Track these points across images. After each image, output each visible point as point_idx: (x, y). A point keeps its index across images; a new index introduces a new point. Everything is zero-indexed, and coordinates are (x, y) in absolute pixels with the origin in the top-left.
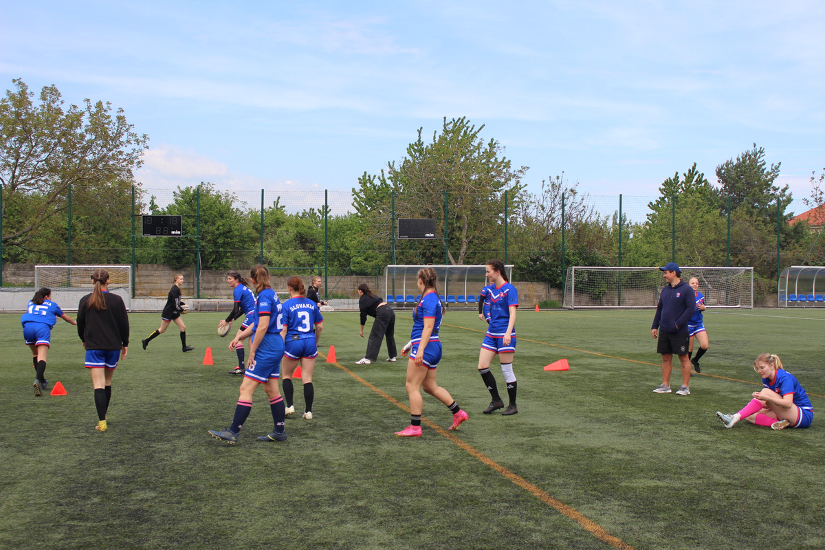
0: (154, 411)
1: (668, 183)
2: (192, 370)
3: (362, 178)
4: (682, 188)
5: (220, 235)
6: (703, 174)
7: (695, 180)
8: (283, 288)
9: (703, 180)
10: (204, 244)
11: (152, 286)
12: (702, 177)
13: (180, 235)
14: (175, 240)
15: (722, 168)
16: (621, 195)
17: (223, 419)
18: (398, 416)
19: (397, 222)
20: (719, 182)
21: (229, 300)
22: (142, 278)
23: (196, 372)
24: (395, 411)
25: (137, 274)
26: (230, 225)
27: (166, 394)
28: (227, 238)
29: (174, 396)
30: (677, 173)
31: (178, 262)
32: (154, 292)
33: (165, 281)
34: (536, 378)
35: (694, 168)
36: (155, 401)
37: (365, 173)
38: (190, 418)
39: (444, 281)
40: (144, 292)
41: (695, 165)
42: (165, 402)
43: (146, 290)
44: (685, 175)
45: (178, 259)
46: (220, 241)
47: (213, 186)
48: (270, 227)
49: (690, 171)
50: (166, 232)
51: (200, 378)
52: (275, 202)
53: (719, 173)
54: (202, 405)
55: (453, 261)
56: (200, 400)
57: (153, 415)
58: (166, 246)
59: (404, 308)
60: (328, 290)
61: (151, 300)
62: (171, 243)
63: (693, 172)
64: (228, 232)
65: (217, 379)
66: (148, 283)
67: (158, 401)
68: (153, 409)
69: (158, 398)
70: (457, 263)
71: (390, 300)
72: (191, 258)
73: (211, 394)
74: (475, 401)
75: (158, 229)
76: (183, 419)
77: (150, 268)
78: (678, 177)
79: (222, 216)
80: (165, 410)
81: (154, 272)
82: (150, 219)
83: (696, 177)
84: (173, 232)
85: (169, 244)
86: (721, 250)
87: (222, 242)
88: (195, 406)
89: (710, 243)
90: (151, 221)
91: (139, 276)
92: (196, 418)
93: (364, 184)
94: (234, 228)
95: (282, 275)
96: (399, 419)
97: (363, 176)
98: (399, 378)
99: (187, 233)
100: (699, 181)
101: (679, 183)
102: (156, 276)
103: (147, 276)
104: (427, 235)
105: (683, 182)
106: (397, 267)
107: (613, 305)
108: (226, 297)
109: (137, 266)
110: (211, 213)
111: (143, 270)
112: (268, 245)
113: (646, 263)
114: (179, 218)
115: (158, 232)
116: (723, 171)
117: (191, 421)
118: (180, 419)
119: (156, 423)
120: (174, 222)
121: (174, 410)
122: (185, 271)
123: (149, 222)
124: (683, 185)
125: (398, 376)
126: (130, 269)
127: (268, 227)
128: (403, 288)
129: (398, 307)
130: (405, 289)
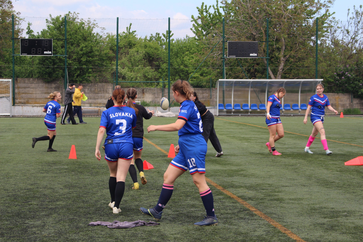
0: (28, 195)
2: (60, 163)
5: (83, 54)
10: (70, 62)
11: (29, 96)
13: (51, 54)
14: (47, 58)
17: (83, 202)
18: (224, 200)
19: (227, 45)
21: (90, 107)
22: (21, 90)
23: (63, 165)
24: (221, 197)
25: (16, 86)
26: (91, 47)
27: (39, 182)
28: (89, 57)
29: (45, 183)
31: (49, 76)
32: (30, 101)
33: (39, 92)
34: (337, 171)
36: (29, 187)
37: (203, 3)
38: (57, 200)
39: (265, 92)
40: (22, 101)
42: (37, 188)
43: (24, 99)
45: (50, 74)
46: (84, 59)
47: (78, 15)
48: (124, 48)
50: (39, 52)
51: (66, 169)
52: (127, 28)
54: (66, 191)
55: (272, 76)
56: (65, 187)
57: (28, 198)
58: (39, 63)
59: (232, 114)
61: (28, 107)
62: (44, 61)
64: (90, 52)
65: (79, 170)
66: (25, 93)
67: (32, 187)
68: (28, 193)
69: (32, 185)
70: (276, 78)
71: (221, 108)
72: (60, 74)
73: (74, 182)
74: (287, 189)
75: (34, 50)
76: (51, 202)
77: (27, 81)
79: (85, 39)
80: (37, 195)
81: (30, 85)
82: (26, 42)
84: (45, 52)
85: (43, 61)
87: (85, 60)
88: (61, 191)
90: (27, 43)
91: (18, 88)
92: (61, 200)
93: (202, 13)
94: (95, 49)
96: (225, 202)
97: (201, 6)
98: (226, 170)
99: (57, 53)
102: (32, 88)
103: (25, 88)
104: (251, 55)
106: (227, 82)
108: (88, 105)
109: (17, 80)
110: (76, 37)
111: (21, 83)
112: (122, 63)
114: (50, 41)
115: (33, 52)
117: (58, 203)
118: (49, 202)
119: (30, 205)
120: (46, 44)
121: (44, 195)
122: (55, 84)
123: (26, 44)
125: (225, 169)
126: (11, 82)
127: (122, 48)
128: (231, 98)
129: (227, 113)
130: (233, 98)
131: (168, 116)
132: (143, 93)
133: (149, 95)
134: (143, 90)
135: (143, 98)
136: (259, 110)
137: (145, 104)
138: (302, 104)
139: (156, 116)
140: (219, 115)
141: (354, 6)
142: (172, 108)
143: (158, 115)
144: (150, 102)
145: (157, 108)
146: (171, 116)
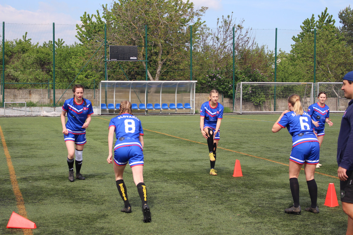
1: (306, 22)
3: (83, 17)
4: (317, 26)
6: (332, 16)
7: (326, 20)
8: (21, 99)
9: (332, 20)
12: (331, 17)
15: (343, 12)
16: (276, 29)
19: (109, 49)
20: (340, 22)
30: (313, 15)
35: (325, 12)
37: (85, 13)
39: (145, 93)
41: (327, 9)
44: (319, 16)
48: (17, 54)
49: (322, 13)
52: (23, 36)
53: (340, 16)
55: (151, 78)
59: (114, 113)
60: (56, 100)
63: (325, 14)
70: (154, 79)
71: (103, 107)
78: (314, 18)
83: (327, 18)
86: (347, 70)
89: (340, 65)
93: (85, 22)
95: (20, 88)
97: (84, 16)
100: (329, 21)
101: (315, 22)
104: (131, 58)
105: (317, 22)
106: (109, 83)
107: (270, 110)
113: (294, 80)
116: (344, 15)
124: (318, 23)
127: (16, 53)
128: (113, 99)
129: (109, 113)
130: (115, 99)
131: (53, 116)
132: (30, 94)
133: (35, 96)
134: (30, 91)
135: (30, 98)
136: (139, 109)
137: (32, 104)
138: (179, 103)
139: (42, 116)
140: (102, 114)
141: (223, 16)
142: (57, 108)
143: (43, 115)
144: (37, 102)
145: (43, 108)
146: (56, 116)
